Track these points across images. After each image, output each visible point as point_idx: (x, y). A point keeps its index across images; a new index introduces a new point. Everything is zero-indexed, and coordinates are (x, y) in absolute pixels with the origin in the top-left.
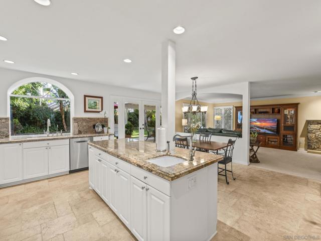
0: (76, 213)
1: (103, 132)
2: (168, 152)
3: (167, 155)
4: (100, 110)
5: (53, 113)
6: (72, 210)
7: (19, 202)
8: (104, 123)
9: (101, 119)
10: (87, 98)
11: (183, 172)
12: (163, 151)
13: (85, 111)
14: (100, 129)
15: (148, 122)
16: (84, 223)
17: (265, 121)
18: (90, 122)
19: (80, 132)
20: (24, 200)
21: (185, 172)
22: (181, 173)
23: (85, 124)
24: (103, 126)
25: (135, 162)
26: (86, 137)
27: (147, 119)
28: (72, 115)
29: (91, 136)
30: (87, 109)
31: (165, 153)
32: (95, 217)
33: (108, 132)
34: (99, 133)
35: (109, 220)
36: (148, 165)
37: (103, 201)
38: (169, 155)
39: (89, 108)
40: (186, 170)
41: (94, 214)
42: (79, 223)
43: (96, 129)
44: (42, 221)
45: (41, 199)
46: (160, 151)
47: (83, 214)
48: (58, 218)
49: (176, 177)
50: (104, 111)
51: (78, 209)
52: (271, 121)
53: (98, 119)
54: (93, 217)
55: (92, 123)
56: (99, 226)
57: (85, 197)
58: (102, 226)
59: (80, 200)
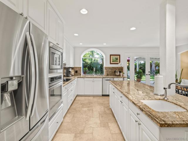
0: (101, 119)
1: (120, 75)
2: (166, 97)
3: (164, 99)
4: (118, 62)
5: (99, 65)
6: (99, 116)
7: (82, 104)
8: (121, 70)
9: (119, 68)
10: (111, 56)
11: (177, 122)
12: (161, 95)
13: (111, 63)
14: (118, 74)
15: (156, 70)
16: (103, 127)
18: (113, 69)
19: (108, 75)
20: (83, 104)
21: (181, 124)
22: (174, 123)
23: (110, 70)
24: (120, 72)
25: (131, 99)
26: (110, 78)
27: (156, 68)
28: (105, 66)
29: (113, 78)
30: (112, 62)
31: (162, 98)
32: (110, 126)
33: (123, 76)
34: (118, 76)
35: (117, 132)
36: (140, 104)
37: (115, 117)
38: (166, 101)
39: (113, 61)
40: (183, 122)
41: (109, 123)
42: (101, 125)
43: (116, 73)
44: (87, 117)
45: (88, 105)
46: (157, 95)
47: (104, 121)
48: (93, 118)
49: (166, 125)
50: (120, 63)
51: (102, 117)
53: (117, 68)
54: (108, 125)
55: (114, 70)
56: (111, 133)
57: (106, 112)
58: (112, 134)
59: (104, 112)
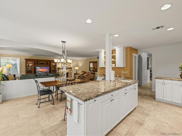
17: (44, 69)
52: (46, 69)
